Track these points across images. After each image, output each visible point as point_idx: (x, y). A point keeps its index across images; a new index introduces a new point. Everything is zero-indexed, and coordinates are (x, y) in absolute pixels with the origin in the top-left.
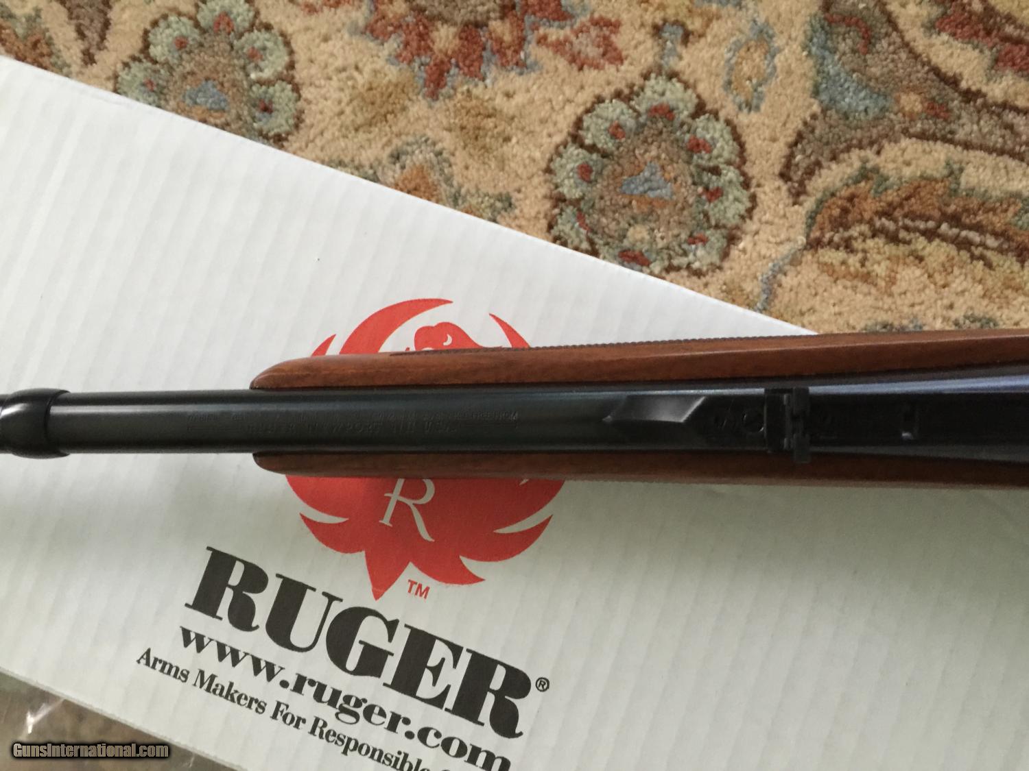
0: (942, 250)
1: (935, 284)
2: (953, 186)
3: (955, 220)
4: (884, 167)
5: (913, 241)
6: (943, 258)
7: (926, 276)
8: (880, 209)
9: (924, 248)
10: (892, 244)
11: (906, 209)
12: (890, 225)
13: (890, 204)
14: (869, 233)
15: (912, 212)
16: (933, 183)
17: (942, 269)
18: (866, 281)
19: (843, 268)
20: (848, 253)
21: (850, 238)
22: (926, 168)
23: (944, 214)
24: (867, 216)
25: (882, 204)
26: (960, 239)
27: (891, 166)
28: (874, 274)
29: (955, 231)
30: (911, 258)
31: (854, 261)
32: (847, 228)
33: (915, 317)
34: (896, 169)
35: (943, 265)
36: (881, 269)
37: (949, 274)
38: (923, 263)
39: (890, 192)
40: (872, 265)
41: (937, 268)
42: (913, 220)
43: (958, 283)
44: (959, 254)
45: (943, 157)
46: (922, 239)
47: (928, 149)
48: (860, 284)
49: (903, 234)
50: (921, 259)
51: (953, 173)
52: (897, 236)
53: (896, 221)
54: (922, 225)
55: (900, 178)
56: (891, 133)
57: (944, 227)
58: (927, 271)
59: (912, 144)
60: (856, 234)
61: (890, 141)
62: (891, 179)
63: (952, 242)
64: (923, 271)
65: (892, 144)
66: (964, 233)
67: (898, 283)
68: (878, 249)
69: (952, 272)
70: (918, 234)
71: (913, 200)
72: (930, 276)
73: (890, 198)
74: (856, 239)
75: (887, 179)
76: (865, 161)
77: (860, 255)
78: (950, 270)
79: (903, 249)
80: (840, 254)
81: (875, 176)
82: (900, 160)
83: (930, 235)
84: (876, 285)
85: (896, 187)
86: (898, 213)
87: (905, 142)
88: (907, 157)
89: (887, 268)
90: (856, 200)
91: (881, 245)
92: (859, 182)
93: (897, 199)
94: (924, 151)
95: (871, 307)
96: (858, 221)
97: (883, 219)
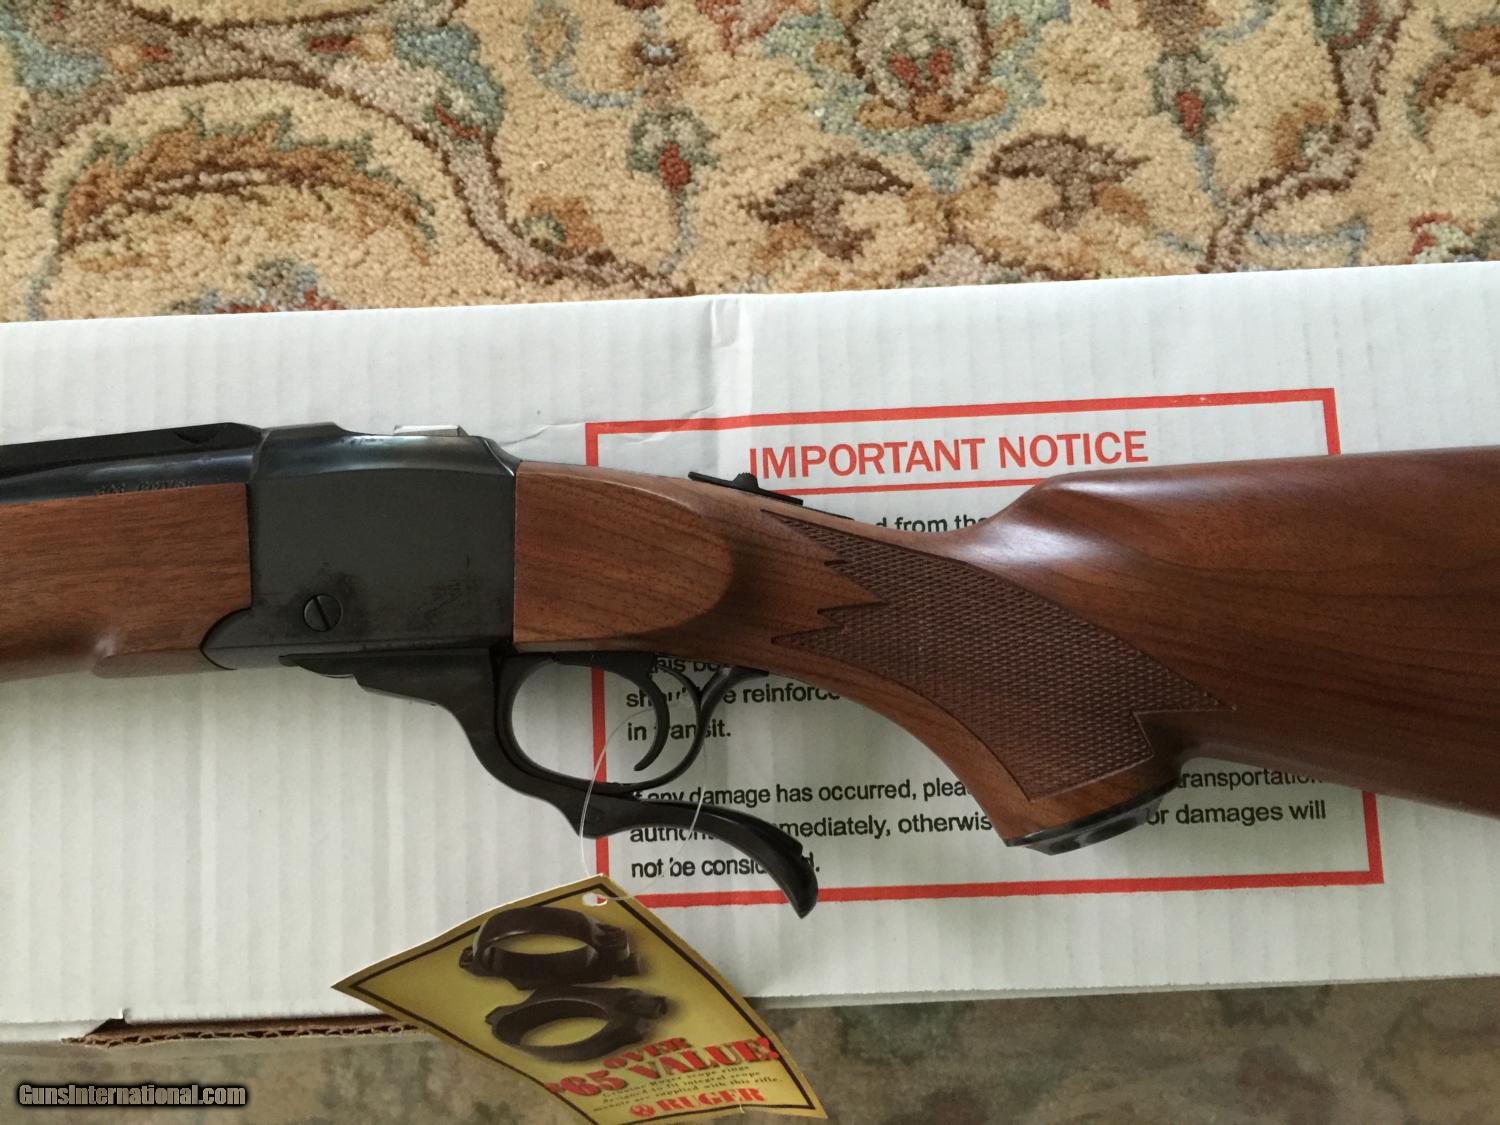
0: (208, 203)
1: (213, 242)
2: (200, 129)
3: (211, 165)
4: (117, 134)
5: (174, 204)
6: (211, 212)
7: (200, 236)
8: (127, 181)
9: (188, 208)
10: (152, 216)
11: (155, 172)
12: (144, 195)
13: (137, 173)
14: (124, 211)
15: (163, 172)
16: (175, 134)
17: (213, 223)
18: (137, 265)
19: (109, 259)
20: (108, 241)
21: (106, 223)
22: (162, 119)
23: (198, 163)
24: (115, 194)
25: (128, 175)
26: (224, 185)
27: (124, 131)
28: (144, 254)
29: (216, 177)
30: (178, 223)
31: (117, 247)
32: (99, 212)
33: (203, 285)
34: (132, 132)
35: (214, 219)
36: (148, 247)
37: (223, 226)
38: (193, 224)
39: (131, 159)
40: (139, 245)
41: (208, 224)
42: (166, 182)
43: (237, 234)
44: (228, 203)
45: (175, 102)
46: (183, 199)
47: (157, 100)
48: (132, 270)
49: (160, 200)
50: (189, 221)
51: (193, 115)
52: (156, 205)
53: (148, 188)
54: (177, 183)
55: (139, 141)
56: (112, 96)
57: (203, 177)
58: (199, 232)
59: (139, 99)
60: (110, 217)
61: (114, 105)
62: (130, 145)
63: (216, 191)
64: (194, 232)
65: (118, 106)
66: (226, 177)
67: (172, 255)
68: (139, 224)
69: (227, 223)
70: (175, 195)
71: (160, 159)
72: (205, 236)
73: (133, 166)
74: (111, 222)
75: (125, 147)
76: (95, 135)
77: (123, 239)
78: (223, 221)
79: (166, 215)
80: (100, 244)
81: (111, 147)
82: (132, 121)
83: (190, 191)
84: (150, 265)
85: (136, 152)
86: (148, 179)
87: (131, 100)
88: (139, 116)
89: (155, 242)
90: (99, 180)
91: (141, 220)
92: (95, 160)
93: (141, 165)
94: (154, 102)
95: (153, 290)
96: (108, 202)
97: (134, 191)
